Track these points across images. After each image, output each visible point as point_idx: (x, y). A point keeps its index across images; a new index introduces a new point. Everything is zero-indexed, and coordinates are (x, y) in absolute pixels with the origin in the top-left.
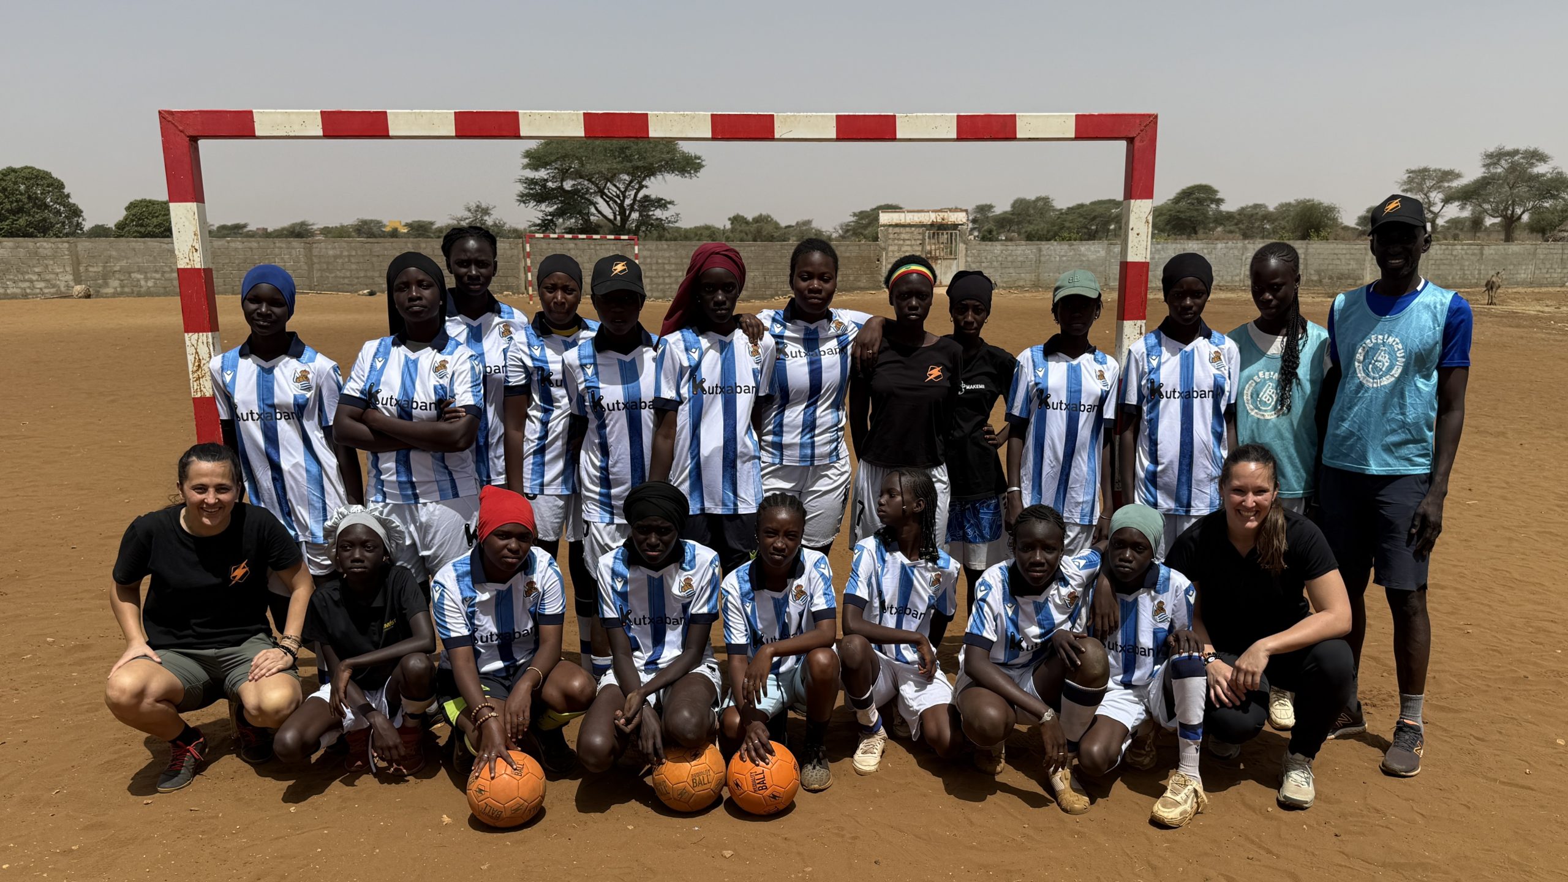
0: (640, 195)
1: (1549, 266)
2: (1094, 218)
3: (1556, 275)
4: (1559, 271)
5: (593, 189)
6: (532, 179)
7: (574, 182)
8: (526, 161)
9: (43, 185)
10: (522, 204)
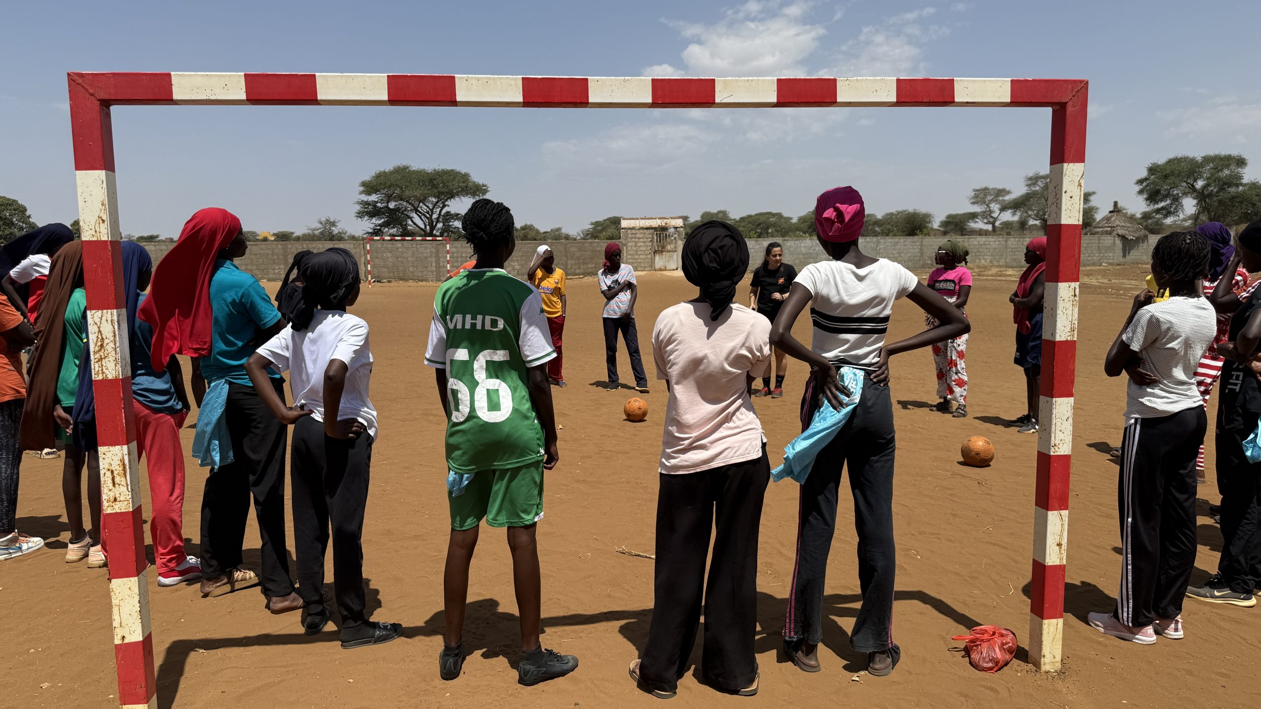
0: (444, 211)
1: (1089, 252)
2: (759, 224)
3: (1095, 258)
4: (1098, 255)
5: (410, 207)
6: (366, 202)
7: (396, 203)
8: (362, 189)
9: (10, 210)
10: (359, 219)
